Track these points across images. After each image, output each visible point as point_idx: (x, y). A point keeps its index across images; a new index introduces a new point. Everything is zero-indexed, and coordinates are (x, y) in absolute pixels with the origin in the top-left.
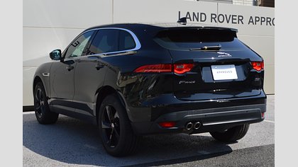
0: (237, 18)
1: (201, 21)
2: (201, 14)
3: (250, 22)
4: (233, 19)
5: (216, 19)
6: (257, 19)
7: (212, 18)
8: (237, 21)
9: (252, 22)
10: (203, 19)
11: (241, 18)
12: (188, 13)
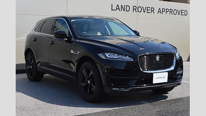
0: (150, 9)
1: (126, 11)
2: (127, 6)
3: (159, 12)
4: (147, 10)
5: (137, 10)
6: (164, 10)
7: (134, 9)
8: (150, 11)
9: (160, 12)
10: (128, 10)
11: (153, 9)
12: (118, 5)
